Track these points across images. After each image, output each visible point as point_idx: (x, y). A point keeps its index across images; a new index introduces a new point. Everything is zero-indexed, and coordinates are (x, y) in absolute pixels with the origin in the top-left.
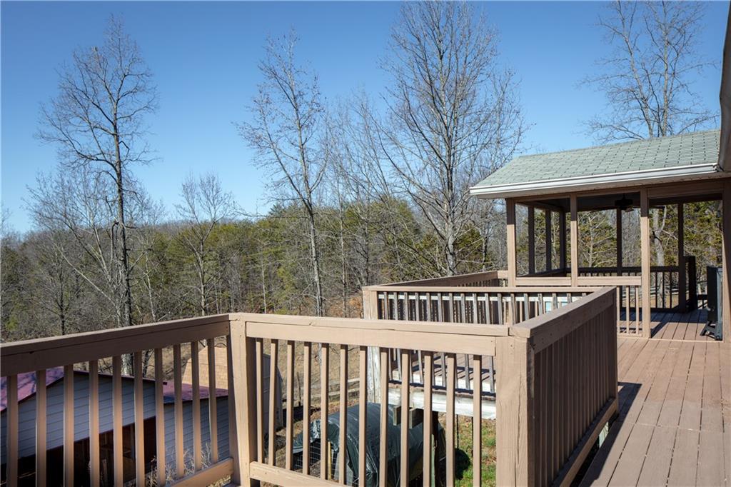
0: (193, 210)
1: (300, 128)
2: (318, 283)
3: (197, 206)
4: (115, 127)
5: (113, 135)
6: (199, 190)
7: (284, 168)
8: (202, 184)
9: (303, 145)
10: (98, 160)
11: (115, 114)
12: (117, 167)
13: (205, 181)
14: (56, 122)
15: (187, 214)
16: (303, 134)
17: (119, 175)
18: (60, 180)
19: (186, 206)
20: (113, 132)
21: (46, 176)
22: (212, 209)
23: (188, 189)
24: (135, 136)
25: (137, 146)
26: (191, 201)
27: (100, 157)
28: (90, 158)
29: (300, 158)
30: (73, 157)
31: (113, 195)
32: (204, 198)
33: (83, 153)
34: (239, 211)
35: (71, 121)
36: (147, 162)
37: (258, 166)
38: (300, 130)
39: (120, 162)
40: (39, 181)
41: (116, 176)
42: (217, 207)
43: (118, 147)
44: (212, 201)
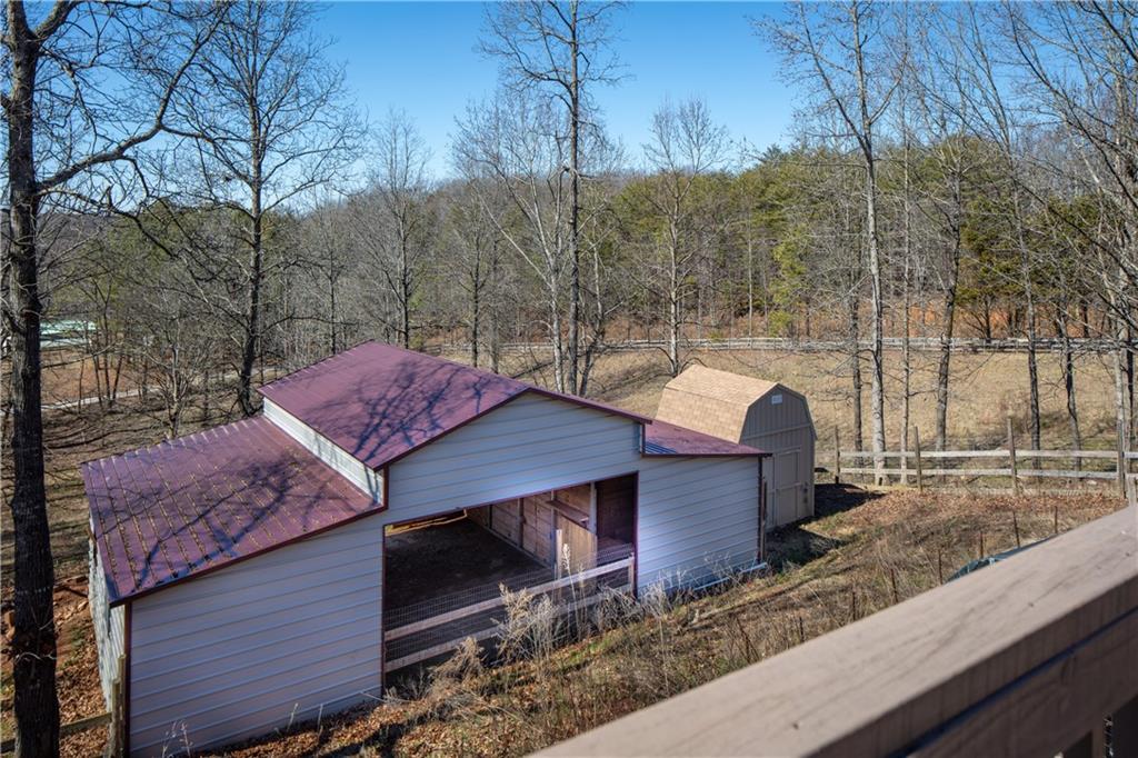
0: (667, 152)
1: (857, 19)
2: (876, 278)
3: (673, 148)
4: (574, 32)
5: (569, 43)
6: (678, 122)
7: (829, 86)
8: (682, 115)
9: (860, 47)
10: (549, 79)
11: (575, 14)
12: (573, 89)
13: (687, 110)
14: (503, 30)
15: (658, 158)
16: (861, 30)
17: (575, 101)
18: (494, 110)
19: (657, 146)
20: (570, 39)
21: (478, 104)
22: (695, 151)
23: (662, 121)
24: (599, 44)
25: (601, 59)
26: (666, 140)
27: (553, 75)
28: (538, 77)
29: (855, 68)
30: (519, 76)
31: (564, 128)
32: (683, 134)
33: (532, 71)
34: (750, 153)
35: (519, 27)
36: (612, 81)
37: (787, 82)
38: (857, 23)
39: (577, 82)
40: (469, 110)
41: (570, 102)
42: (702, 148)
43: (576, 60)
44: (695, 140)
